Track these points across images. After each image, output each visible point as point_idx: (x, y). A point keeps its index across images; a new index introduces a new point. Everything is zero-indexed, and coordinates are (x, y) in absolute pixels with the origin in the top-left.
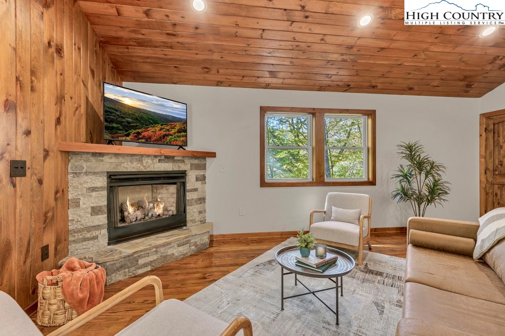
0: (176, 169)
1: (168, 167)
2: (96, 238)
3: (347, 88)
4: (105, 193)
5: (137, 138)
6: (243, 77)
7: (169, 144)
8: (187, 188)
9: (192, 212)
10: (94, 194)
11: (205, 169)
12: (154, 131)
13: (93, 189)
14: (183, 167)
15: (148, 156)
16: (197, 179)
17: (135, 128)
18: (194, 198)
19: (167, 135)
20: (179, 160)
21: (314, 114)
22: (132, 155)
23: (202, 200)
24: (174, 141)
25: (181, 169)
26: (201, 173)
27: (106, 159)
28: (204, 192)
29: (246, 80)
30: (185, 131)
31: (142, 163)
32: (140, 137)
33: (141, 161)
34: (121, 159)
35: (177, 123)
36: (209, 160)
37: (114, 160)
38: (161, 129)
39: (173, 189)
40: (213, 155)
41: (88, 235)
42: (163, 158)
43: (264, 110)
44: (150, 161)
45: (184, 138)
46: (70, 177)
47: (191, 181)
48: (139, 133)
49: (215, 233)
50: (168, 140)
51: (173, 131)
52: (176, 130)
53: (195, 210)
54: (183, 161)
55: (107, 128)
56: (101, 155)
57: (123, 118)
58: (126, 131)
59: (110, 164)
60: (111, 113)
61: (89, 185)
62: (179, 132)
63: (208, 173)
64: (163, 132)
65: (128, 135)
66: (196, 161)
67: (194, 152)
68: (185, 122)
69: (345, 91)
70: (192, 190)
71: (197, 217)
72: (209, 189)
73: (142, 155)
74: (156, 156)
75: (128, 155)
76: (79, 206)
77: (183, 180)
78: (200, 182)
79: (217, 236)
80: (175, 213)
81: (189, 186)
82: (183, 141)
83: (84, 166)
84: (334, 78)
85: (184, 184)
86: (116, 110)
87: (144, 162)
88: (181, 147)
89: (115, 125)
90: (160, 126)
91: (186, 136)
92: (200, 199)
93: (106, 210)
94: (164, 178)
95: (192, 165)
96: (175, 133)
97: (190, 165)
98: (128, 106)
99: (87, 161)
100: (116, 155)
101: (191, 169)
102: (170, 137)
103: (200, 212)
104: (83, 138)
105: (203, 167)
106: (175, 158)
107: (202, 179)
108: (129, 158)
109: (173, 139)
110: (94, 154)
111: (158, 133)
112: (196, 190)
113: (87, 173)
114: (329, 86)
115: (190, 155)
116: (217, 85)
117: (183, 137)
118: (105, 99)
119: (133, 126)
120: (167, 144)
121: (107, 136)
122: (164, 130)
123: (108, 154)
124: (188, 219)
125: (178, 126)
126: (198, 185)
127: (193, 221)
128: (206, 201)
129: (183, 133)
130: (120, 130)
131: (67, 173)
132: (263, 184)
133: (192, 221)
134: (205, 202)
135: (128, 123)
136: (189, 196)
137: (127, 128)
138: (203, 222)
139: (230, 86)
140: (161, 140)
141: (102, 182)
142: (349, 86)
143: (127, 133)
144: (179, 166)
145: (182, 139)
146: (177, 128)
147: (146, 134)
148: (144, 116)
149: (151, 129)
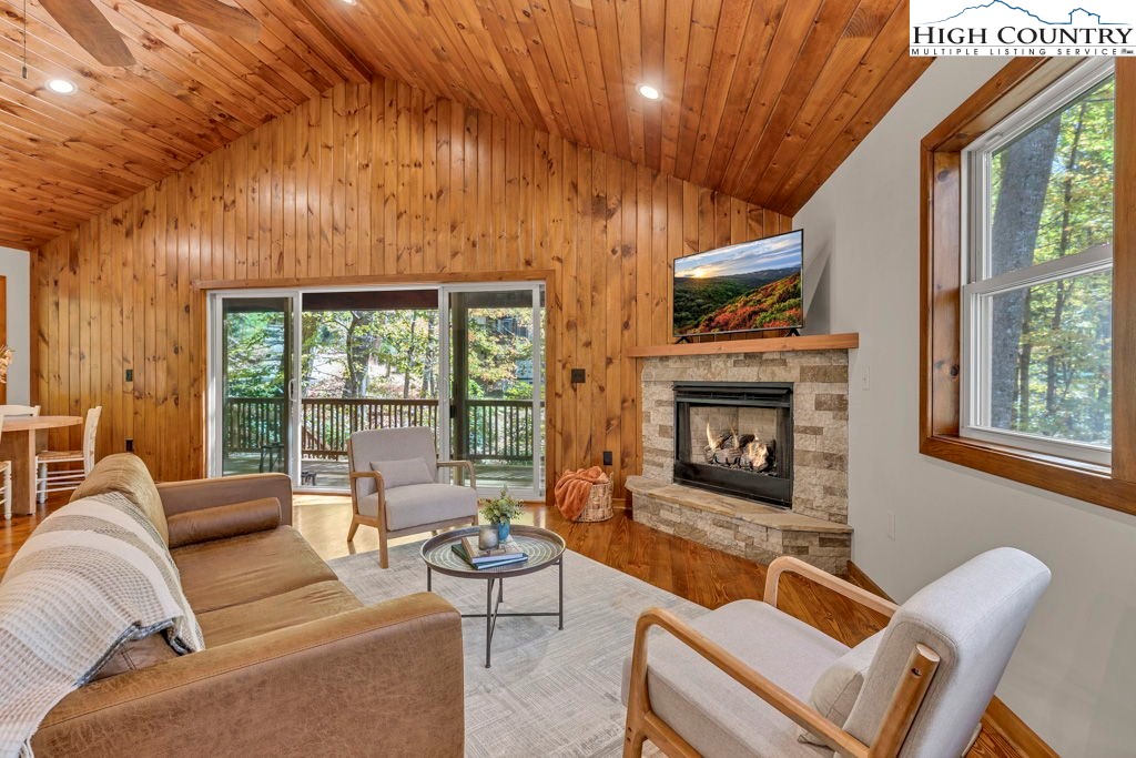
0: (767, 379)
1: (749, 374)
2: (661, 465)
4: (671, 409)
5: (708, 327)
8: (797, 424)
9: (807, 480)
10: (661, 409)
11: (846, 381)
12: (736, 309)
13: (660, 403)
14: (781, 375)
15: (718, 355)
16: (819, 405)
17: (707, 311)
18: (810, 449)
19: (756, 313)
20: (773, 360)
22: (699, 356)
23: (836, 461)
24: (770, 321)
25: (776, 380)
26: (835, 390)
27: (671, 363)
28: (843, 440)
30: (798, 294)
31: (710, 369)
32: (713, 324)
33: (708, 365)
34: (685, 364)
35: (779, 283)
36: (851, 358)
37: (679, 364)
38: (745, 305)
40: (850, 341)
41: (656, 459)
42: (741, 358)
44: (721, 364)
45: (792, 312)
46: (643, 385)
47: (805, 408)
48: (711, 320)
50: (758, 322)
51: (770, 301)
52: (775, 298)
53: (816, 480)
54: (784, 363)
55: (676, 320)
56: (667, 358)
57: (692, 300)
58: (696, 319)
59: (676, 371)
60: (681, 297)
61: (656, 398)
62: (782, 299)
63: (855, 391)
64: (749, 309)
65: (697, 326)
66: (817, 361)
68: (796, 275)
70: (805, 430)
71: (821, 499)
73: (711, 356)
74: (731, 356)
76: (649, 421)
77: (785, 405)
78: (830, 414)
81: (800, 420)
82: (790, 318)
83: (655, 373)
85: (787, 413)
86: (686, 292)
87: (713, 365)
89: (684, 314)
90: (743, 298)
91: (798, 306)
92: (827, 457)
95: (803, 370)
96: (773, 304)
97: (798, 370)
98: (699, 279)
99: (656, 366)
100: (681, 357)
101: (802, 380)
102: (762, 315)
103: (829, 491)
105: (842, 375)
106: (765, 357)
107: (841, 405)
108: (693, 361)
109: (768, 319)
110: (662, 358)
111: (740, 312)
112: (817, 431)
113: (656, 382)
117: (791, 308)
118: (677, 280)
119: (704, 309)
121: (676, 331)
122: (751, 303)
123: (674, 356)
124: (796, 493)
125: (780, 287)
126: (825, 419)
127: (810, 504)
128: (850, 467)
129: (792, 301)
130: (689, 319)
131: (640, 382)
133: (805, 501)
134: (843, 468)
135: (699, 306)
136: (801, 442)
137: (697, 313)
141: (668, 394)
143: (696, 322)
144: (773, 373)
145: (787, 314)
146: (777, 293)
147: (720, 318)
148: (720, 288)
149: (729, 308)
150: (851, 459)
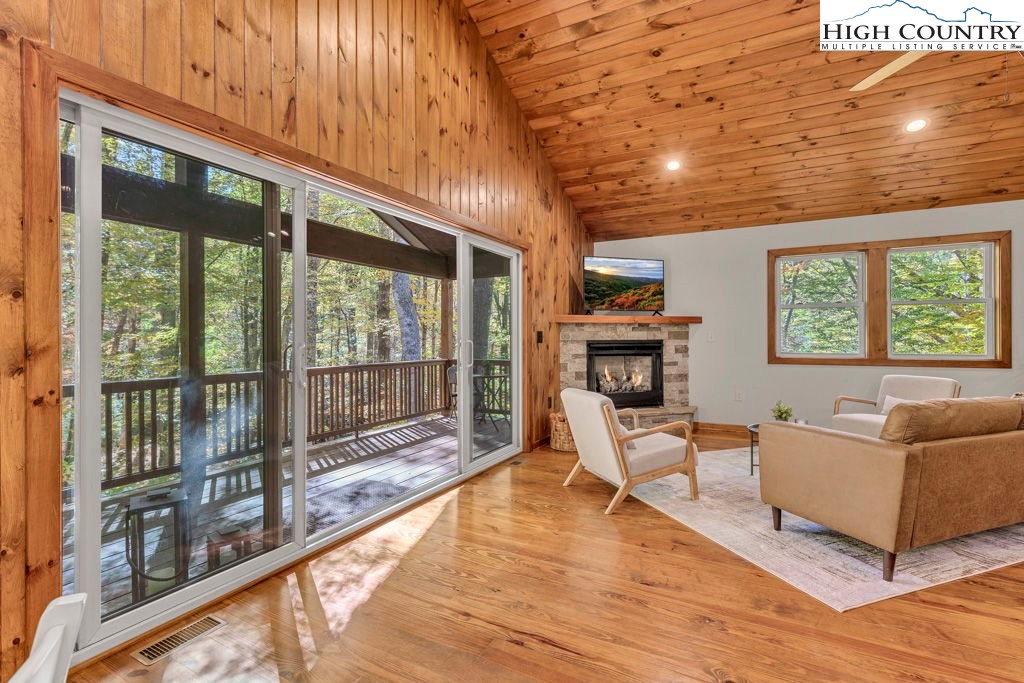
0: (651, 338)
1: (642, 335)
3: (935, 202)
4: (585, 360)
5: (612, 306)
6: (739, 216)
7: (643, 309)
8: (664, 361)
9: (670, 390)
10: (577, 360)
11: (687, 338)
12: (628, 296)
13: (576, 356)
14: (658, 336)
15: (622, 324)
16: (677, 351)
17: (609, 295)
18: (673, 373)
19: (640, 300)
20: (654, 328)
21: (866, 251)
22: (607, 324)
23: (683, 377)
24: (648, 306)
25: (656, 338)
26: (683, 343)
27: (586, 328)
28: (686, 367)
29: (741, 219)
30: (662, 293)
31: (616, 332)
33: (615, 329)
34: (597, 328)
35: (652, 285)
36: (692, 328)
37: (592, 329)
38: (634, 294)
39: (648, 361)
40: (698, 320)
42: (637, 326)
43: (773, 255)
44: (623, 329)
45: (660, 302)
46: (562, 344)
47: (669, 353)
48: (613, 301)
49: (701, 419)
50: (641, 305)
51: (647, 295)
52: (650, 294)
53: (674, 389)
54: (659, 329)
55: (587, 298)
56: (582, 324)
57: (598, 287)
58: (602, 299)
59: (589, 333)
60: (590, 284)
61: (574, 352)
62: (654, 295)
63: (692, 344)
64: (636, 298)
65: (603, 304)
66: (676, 329)
67: (671, 317)
68: (661, 283)
69: (930, 207)
70: (670, 364)
71: (677, 397)
72: (694, 363)
73: (616, 324)
74: (629, 324)
75: (603, 324)
76: (566, 370)
77: (659, 352)
78: (681, 355)
79: (703, 425)
80: (650, 389)
81: (666, 359)
82: (659, 305)
83: (570, 334)
84: (896, 194)
85: (660, 356)
86: (593, 281)
87: (618, 330)
88: (657, 312)
89: (592, 295)
90: (632, 291)
91: (663, 299)
92: (680, 375)
93: (585, 375)
94: (639, 348)
95: (670, 333)
96: (649, 297)
97: (667, 333)
98: (603, 274)
99: (572, 330)
100: (594, 324)
101: (669, 338)
102: (644, 302)
103: (681, 392)
104: (567, 311)
105: (686, 336)
106: (651, 326)
107: (684, 350)
108: (604, 327)
109: (647, 304)
110: (577, 324)
111: (631, 299)
112: (675, 364)
113: (572, 342)
114: (893, 205)
115: (667, 321)
116: (704, 230)
117: (658, 300)
118: (586, 272)
119: (607, 294)
120: (641, 310)
121: (587, 306)
122: (637, 295)
123: (587, 324)
124: (665, 397)
125: (653, 288)
126: (678, 357)
127: (672, 401)
128: (690, 379)
129: (659, 297)
131: (559, 341)
132: (773, 359)
133: (670, 400)
134: (687, 380)
135: (604, 291)
136: (667, 370)
137: (603, 296)
138: (685, 404)
139: (721, 228)
140: (634, 306)
141: (582, 350)
142: (937, 198)
143: (602, 301)
144: (655, 336)
145: (657, 303)
146: (652, 291)
147: (619, 301)
148: (617, 282)
149: (624, 295)
150: (690, 375)
